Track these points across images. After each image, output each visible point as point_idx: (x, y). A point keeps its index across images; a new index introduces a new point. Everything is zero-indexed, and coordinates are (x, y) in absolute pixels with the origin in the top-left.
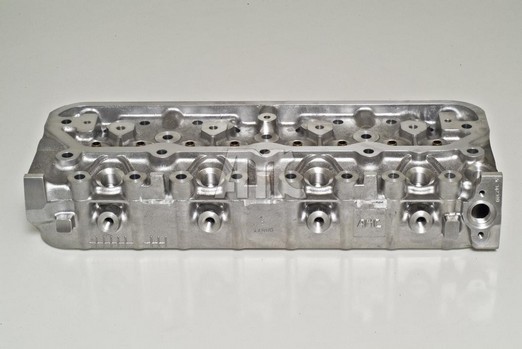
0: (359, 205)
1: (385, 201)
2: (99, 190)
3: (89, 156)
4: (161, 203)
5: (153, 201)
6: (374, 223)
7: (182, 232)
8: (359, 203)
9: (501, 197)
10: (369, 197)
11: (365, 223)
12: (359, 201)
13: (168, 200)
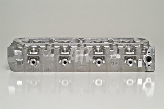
0: (111, 57)
1: (120, 56)
2: (31, 53)
3: (27, 45)
4: (50, 56)
5: (47, 56)
6: (116, 63)
7: (56, 66)
8: (111, 56)
9: (155, 54)
10: (115, 54)
11: (113, 63)
12: (111, 55)
13: (52, 55)
